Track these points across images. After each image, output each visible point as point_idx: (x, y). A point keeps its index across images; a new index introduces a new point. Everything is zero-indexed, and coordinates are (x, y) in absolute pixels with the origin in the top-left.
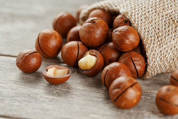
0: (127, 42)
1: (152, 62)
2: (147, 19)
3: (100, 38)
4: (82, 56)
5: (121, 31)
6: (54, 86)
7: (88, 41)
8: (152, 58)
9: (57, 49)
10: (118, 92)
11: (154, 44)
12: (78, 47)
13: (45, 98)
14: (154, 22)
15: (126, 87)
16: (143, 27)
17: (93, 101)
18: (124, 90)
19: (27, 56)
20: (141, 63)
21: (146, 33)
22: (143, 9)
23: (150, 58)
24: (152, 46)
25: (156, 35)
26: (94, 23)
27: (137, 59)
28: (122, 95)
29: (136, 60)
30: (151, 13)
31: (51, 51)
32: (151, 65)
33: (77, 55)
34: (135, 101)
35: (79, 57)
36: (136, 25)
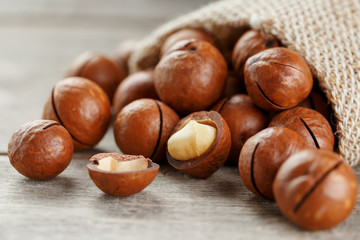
0: (288, 81)
1: (350, 130)
2: (322, 32)
3: (212, 83)
4: (173, 131)
5: (269, 58)
6: (117, 200)
7: (182, 94)
8: (350, 120)
9: (101, 123)
10: (304, 184)
11: (349, 86)
12: (160, 111)
13: (108, 223)
14: (338, 38)
15: (325, 170)
16: (315, 49)
17: (232, 221)
18: (319, 176)
19: (41, 133)
20: (325, 130)
21: (327, 62)
22: (307, 13)
23: (346, 120)
24: (346, 91)
25: (350, 67)
26: (193, 49)
27: (316, 121)
28: (317, 191)
29: (313, 125)
30: (326, 20)
31: (87, 128)
32: (348, 136)
33: (158, 128)
34: (348, 204)
35: (164, 134)
36: (298, 47)
